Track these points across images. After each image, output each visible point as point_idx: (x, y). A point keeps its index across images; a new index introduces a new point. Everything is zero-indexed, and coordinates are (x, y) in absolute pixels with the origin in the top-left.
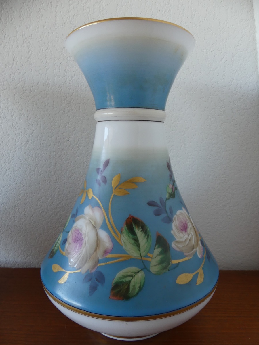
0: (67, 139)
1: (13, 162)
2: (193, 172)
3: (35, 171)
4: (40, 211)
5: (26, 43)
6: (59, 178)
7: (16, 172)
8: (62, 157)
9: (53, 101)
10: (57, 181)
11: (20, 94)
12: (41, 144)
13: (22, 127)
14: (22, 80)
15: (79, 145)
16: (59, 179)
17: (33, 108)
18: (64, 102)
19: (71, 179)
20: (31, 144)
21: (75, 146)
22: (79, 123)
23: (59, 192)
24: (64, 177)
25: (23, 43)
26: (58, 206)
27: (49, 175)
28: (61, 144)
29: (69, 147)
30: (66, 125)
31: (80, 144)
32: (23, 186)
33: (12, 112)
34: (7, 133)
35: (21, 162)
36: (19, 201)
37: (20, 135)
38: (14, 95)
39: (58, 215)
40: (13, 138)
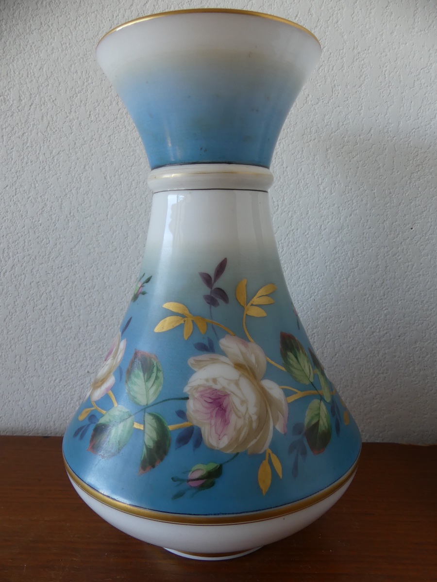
0: (410, 225)
1: (312, 264)
3: (349, 279)
4: (349, 347)
5: (358, 61)
6: (389, 292)
7: (316, 280)
8: (399, 256)
9: (393, 162)
10: (386, 296)
11: (337, 149)
12: (364, 233)
13: (334, 204)
14: (343, 125)
15: (430, 236)
16: (390, 293)
17: (356, 173)
18: (412, 163)
19: (410, 294)
20: (347, 233)
21: (423, 237)
22: (434, 199)
23: (386, 315)
24: (398, 290)
26: (382, 340)
27: (372, 286)
28: (399, 234)
29: (411, 240)
30: (411, 203)
31: (431, 234)
32: (326, 304)
33: (320, 179)
34: (307, 214)
35: (327, 264)
36: (315, 331)
37: (330, 217)
38: (327, 150)
39: (381, 354)
40: (317, 223)
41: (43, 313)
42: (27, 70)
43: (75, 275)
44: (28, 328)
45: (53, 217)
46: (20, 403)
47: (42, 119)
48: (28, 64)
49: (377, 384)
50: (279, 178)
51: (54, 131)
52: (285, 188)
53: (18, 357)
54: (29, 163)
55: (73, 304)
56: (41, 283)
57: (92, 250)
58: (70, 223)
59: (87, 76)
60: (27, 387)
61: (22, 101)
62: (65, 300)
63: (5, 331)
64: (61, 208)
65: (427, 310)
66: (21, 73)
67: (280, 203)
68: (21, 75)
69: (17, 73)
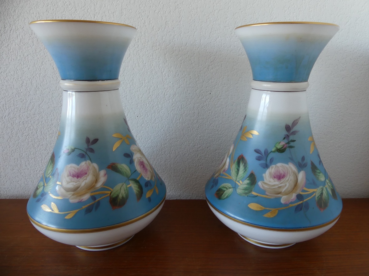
0: (209, 92)
1: (161, 112)
2: (316, 119)
3: (180, 119)
4: (183, 153)
5: (178, 8)
7: (164, 121)
8: (205, 108)
9: (199, 60)
10: (199, 128)
11: (170, 54)
12: (186, 97)
13: (170, 82)
14: (172, 41)
15: (220, 97)
16: (201, 126)
17: (181, 66)
18: (209, 61)
19: (212, 127)
20: (178, 97)
21: (216, 98)
22: (220, 78)
23: (200, 137)
24: (206, 125)
25: (175, 9)
26: (199, 149)
27: (192, 123)
28: (204, 97)
29: (210, 99)
30: (209, 81)
32: (170, 132)
33: (163, 69)
34: (157, 87)
35: (169, 112)
36: (165, 145)
37: (169, 89)
38: (165, 54)
39: (199, 157)
40: (162, 92)
41: (27, 137)
42: (7, 12)
43: (42, 118)
44: (20, 145)
45: (28, 88)
46: (19, 182)
47: (17, 38)
48: (7, 9)
49: (198, 171)
50: (142, 69)
51: (24, 44)
52: (145, 74)
53: (16, 159)
54: (13, 60)
55: (43, 133)
56: (25, 122)
57: (50, 106)
58: (37, 92)
59: (39, 15)
60: (22, 174)
61: (6, 28)
62: (38, 131)
63: (8, 147)
64: (32, 84)
65: (221, 134)
66: (4, 13)
67: (143, 82)
68: (4, 15)
69: (2, 14)
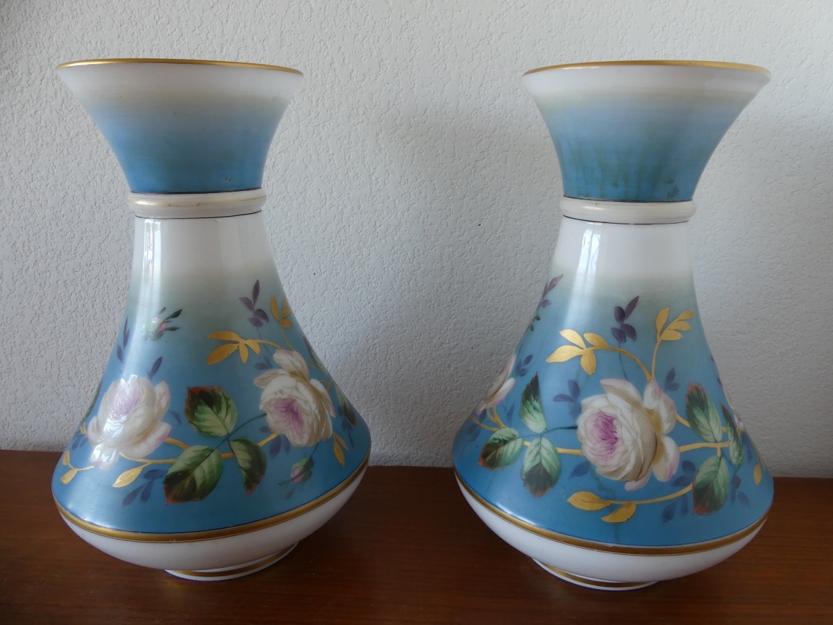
0: (477, 221)
1: (368, 266)
2: (728, 287)
3: (411, 283)
4: (416, 360)
5: (407, 30)
6: (457, 297)
7: (373, 284)
8: (466, 257)
9: (454, 148)
10: (454, 303)
11: (389, 133)
12: (424, 231)
13: (389, 198)
14: (394, 104)
15: (501, 234)
16: (458, 299)
17: (412, 162)
18: (476, 149)
19: (482, 301)
20: (405, 231)
21: (493, 236)
22: (503, 190)
23: (455, 324)
24: (468, 295)
25: (402, 32)
26: (452, 352)
27: (438, 291)
28: (464, 232)
29: (480, 238)
30: (477, 195)
31: (502, 232)
32: (386, 312)
33: (371, 168)
34: (359, 208)
35: (384, 266)
36: (376, 341)
37: (385, 212)
38: (377, 134)
39: (452, 369)
40: (371, 219)
41: (74, 315)
42: (35, 39)
43: (106, 273)
44: (58, 332)
45: (77, 207)
46: (55, 414)
47: (56, 96)
48: (35, 32)
49: (450, 401)
50: (324, 167)
51: (70, 109)
52: (332, 178)
53: (49, 364)
54: (45, 146)
55: (106, 306)
56: (68, 282)
57: (123, 247)
58: (96, 216)
59: (103, 47)
60: (61, 397)
61: (31, 74)
62: (97, 301)
63: (32, 335)
64: (85, 198)
65: (502, 318)
66: (28, 43)
67: (328, 195)
68: (28, 45)
69: (24, 43)
